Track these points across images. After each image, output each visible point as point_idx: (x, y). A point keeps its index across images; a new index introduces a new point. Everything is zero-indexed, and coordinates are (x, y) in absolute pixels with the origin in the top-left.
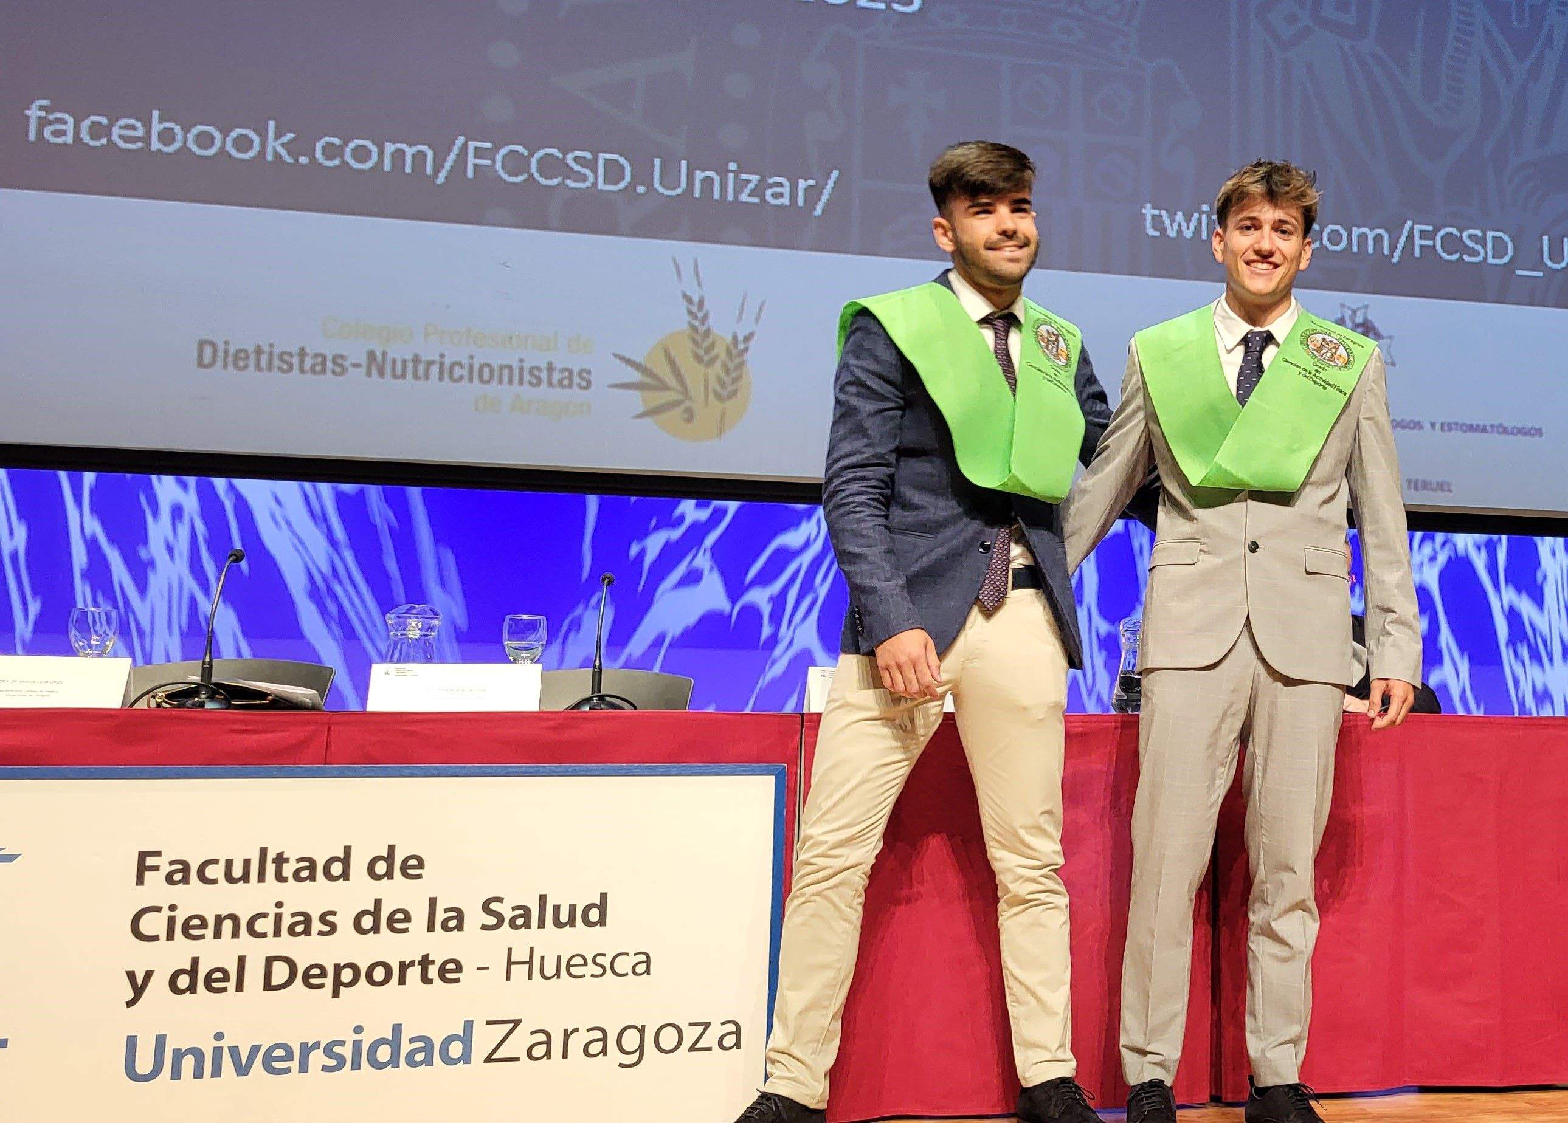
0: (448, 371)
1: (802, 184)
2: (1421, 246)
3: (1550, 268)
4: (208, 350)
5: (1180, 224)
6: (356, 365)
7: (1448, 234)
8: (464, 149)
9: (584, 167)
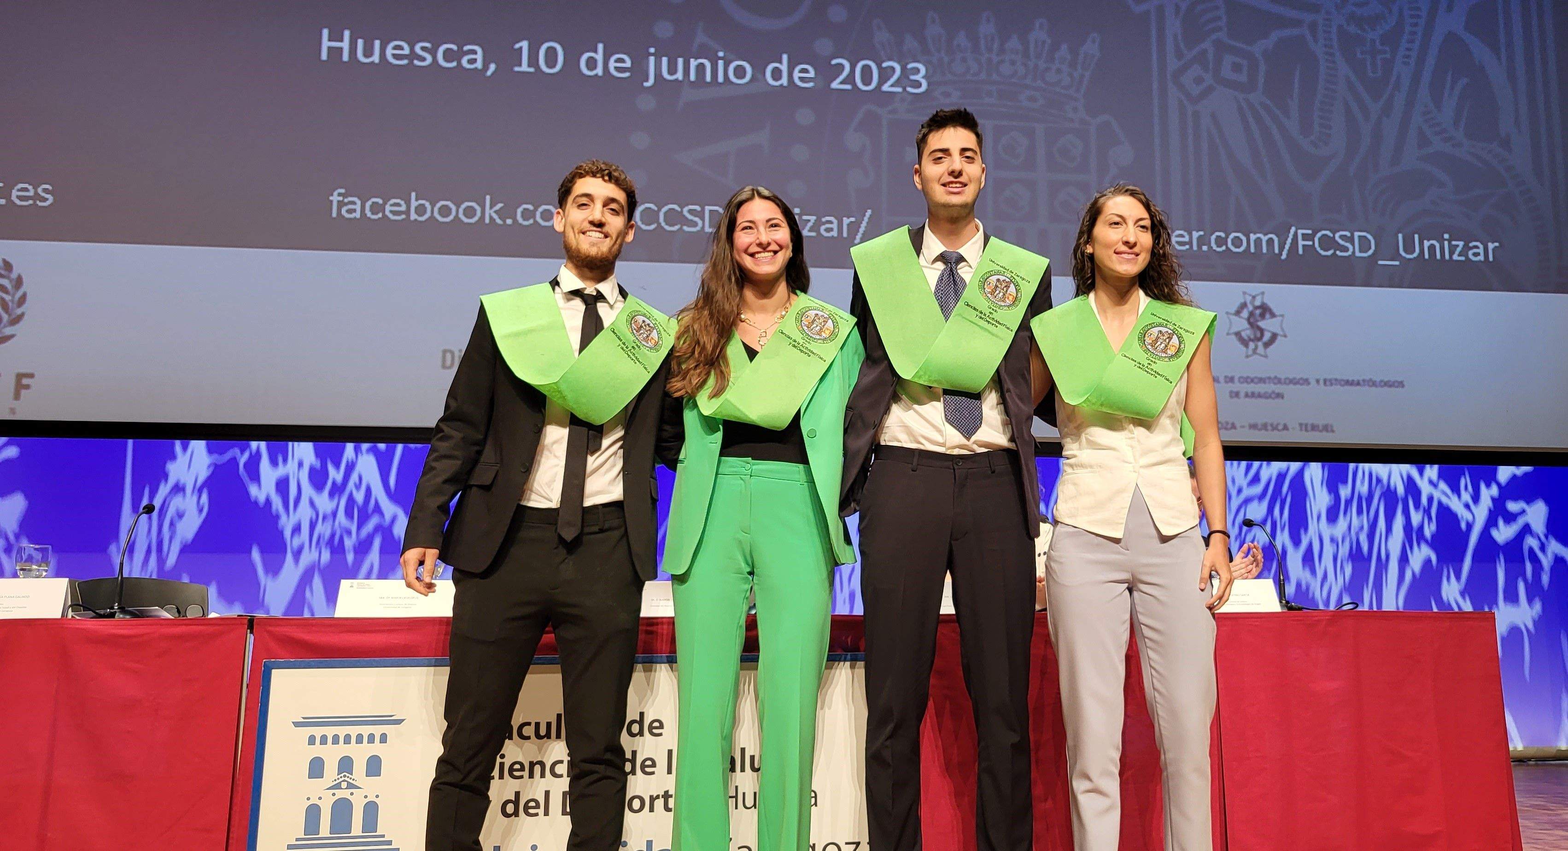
1: (846, 221)
2: (1304, 246)
3: (1405, 258)
4: (449, 356)
7: (1324, 235)
9: (696, 216)
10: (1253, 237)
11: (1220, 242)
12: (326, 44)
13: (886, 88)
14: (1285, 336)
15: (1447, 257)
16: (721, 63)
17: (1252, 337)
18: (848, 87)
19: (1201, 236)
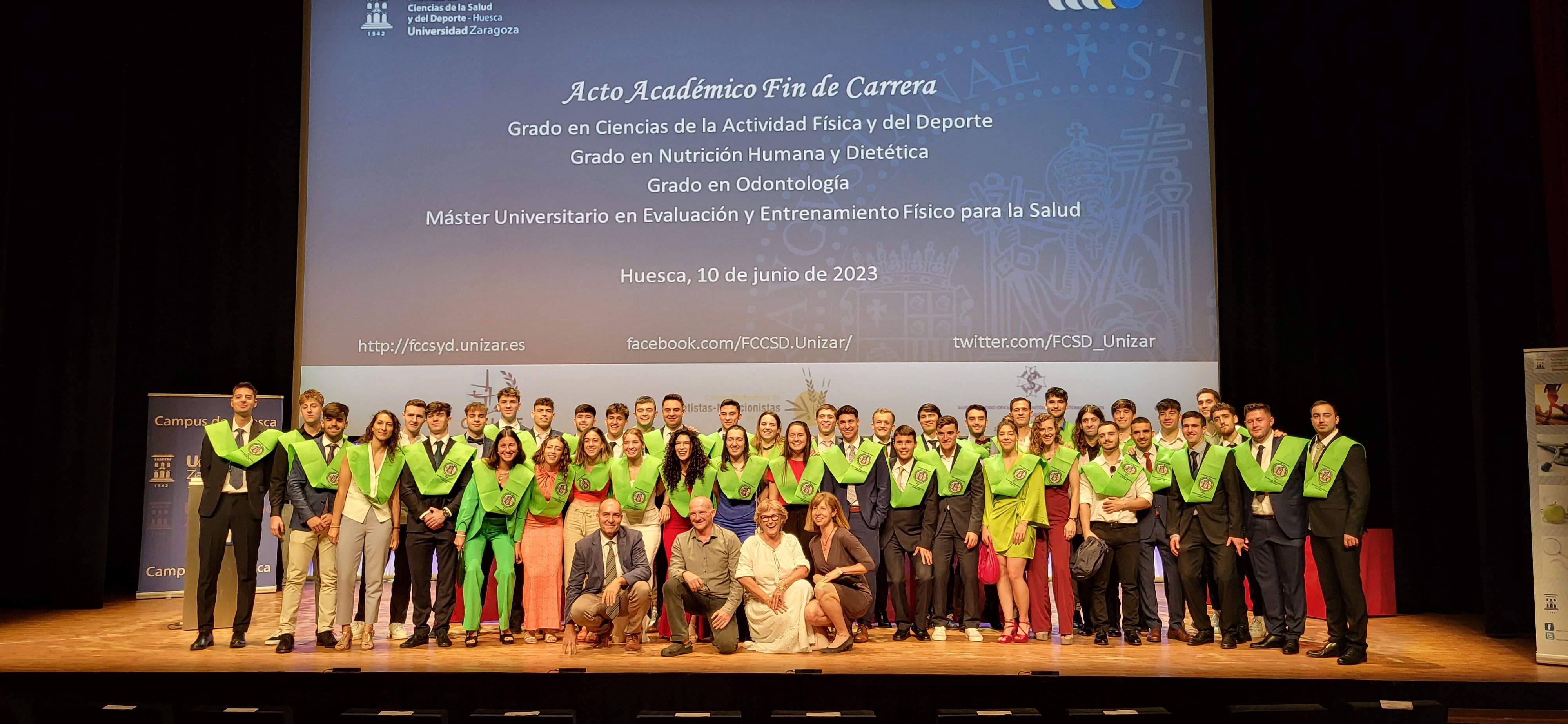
1: (841, 341)
2: (1056, 343)
3: (1106, 347)
7: (1066, 338)
8: (741, 339)
9: (775, 342)
10: (1031, 340)
11: (1015, 343)
12: (623, 275)
13: (858, 279)
14: (1047, 386)
15: (1128, 346)
16: (785, 272)
17: (1030, 387)
18: (842, 279)
19: (1006, 341)
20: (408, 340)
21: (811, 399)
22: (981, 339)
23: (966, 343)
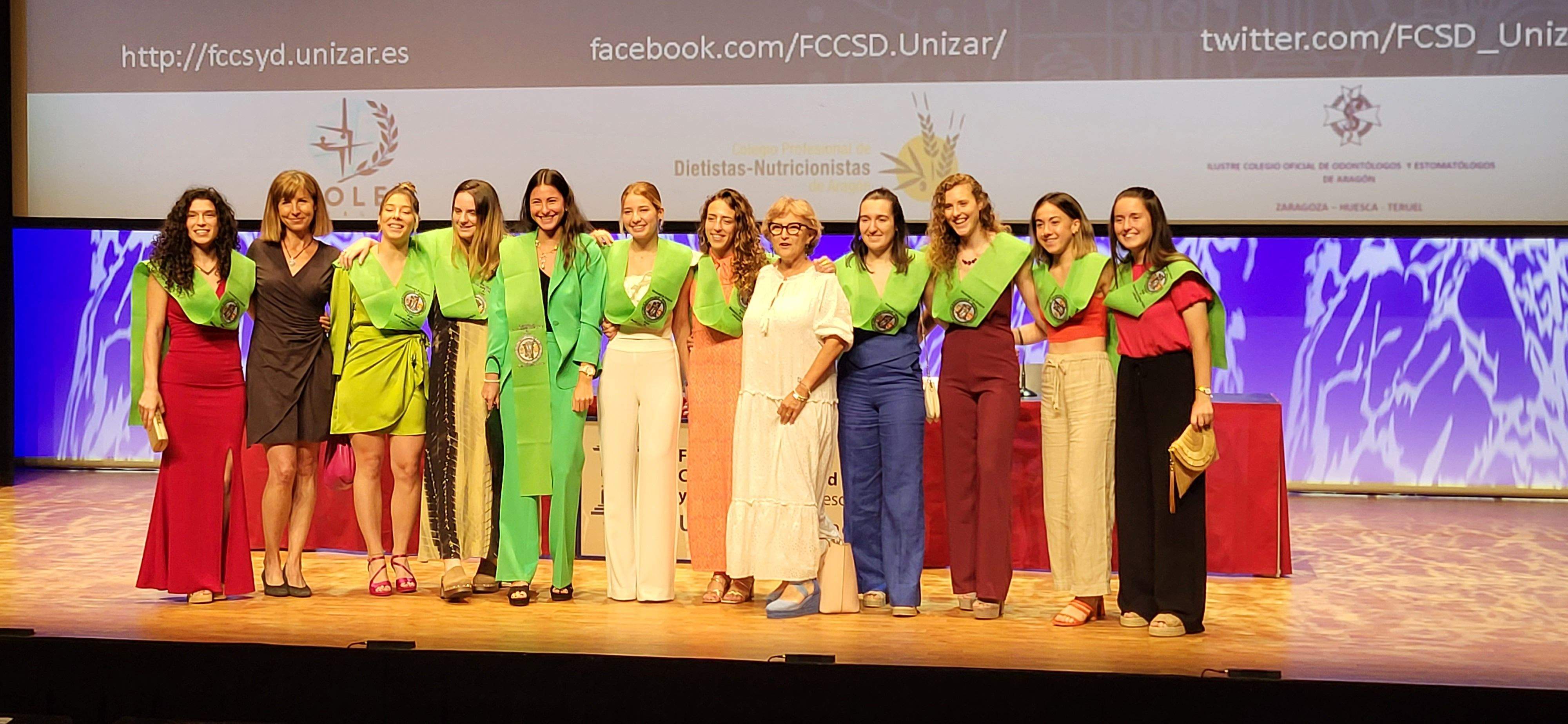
0: (795, 169)
1: (985, 40)
2: (1404, 41)
3: (1504, 46)
4: (680, 165)
5: (1227, 42)
6: (750, 169)
7: (1424, 29)
8: (799, 39)
9: (862, 43)
10: (1353, 35)
11: (1321, 40)
14: (1380, 125)
15: (1549, 43)
17: (1348, 127)
19: (1303, 37)
20: (206, 45)
21: (928, 152)
22: (1254, 34)
23: (1226, 42)
